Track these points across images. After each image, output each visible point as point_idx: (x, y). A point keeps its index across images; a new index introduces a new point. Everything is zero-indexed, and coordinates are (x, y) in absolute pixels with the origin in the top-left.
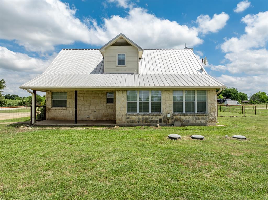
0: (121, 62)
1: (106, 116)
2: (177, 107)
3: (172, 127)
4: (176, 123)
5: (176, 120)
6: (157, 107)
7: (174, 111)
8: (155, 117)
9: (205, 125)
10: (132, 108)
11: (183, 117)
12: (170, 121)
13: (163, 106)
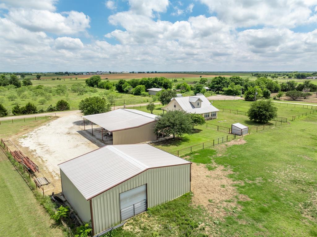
0: (198, 105)
2: (212, 115)
6: (209, 116)
10: (205, 116)
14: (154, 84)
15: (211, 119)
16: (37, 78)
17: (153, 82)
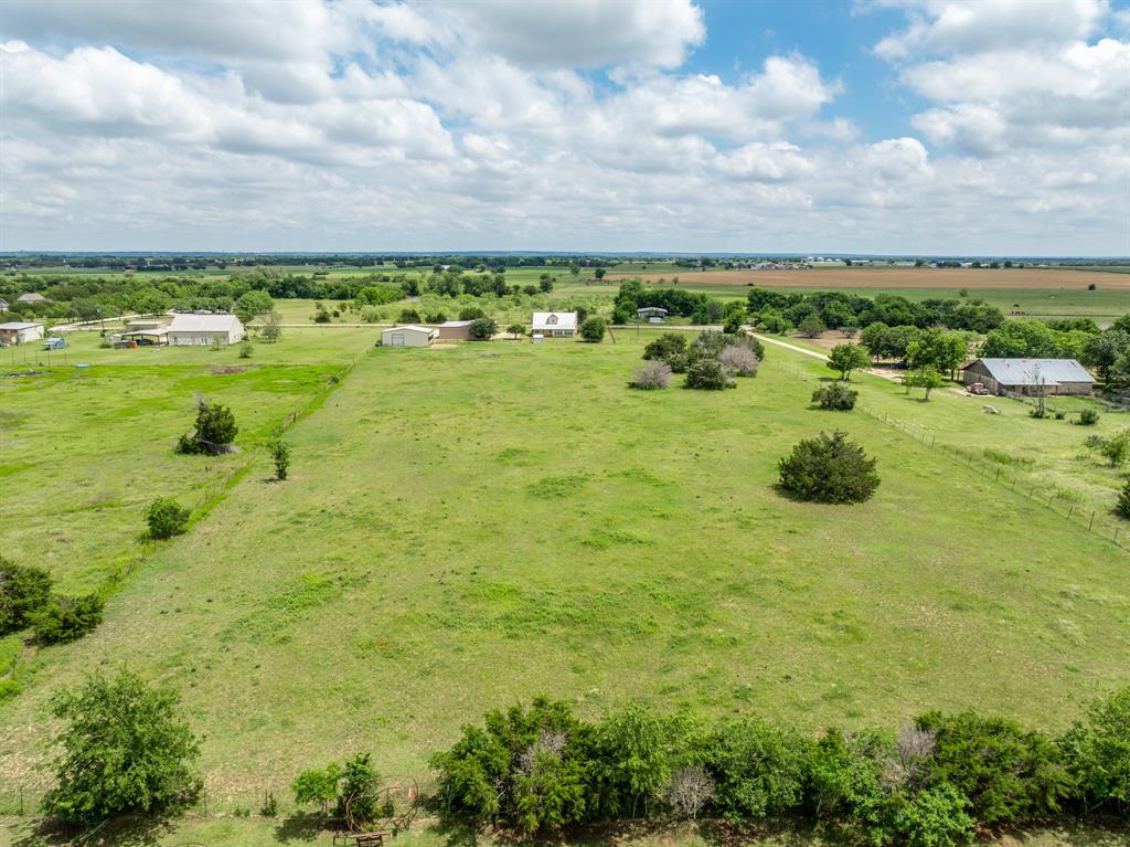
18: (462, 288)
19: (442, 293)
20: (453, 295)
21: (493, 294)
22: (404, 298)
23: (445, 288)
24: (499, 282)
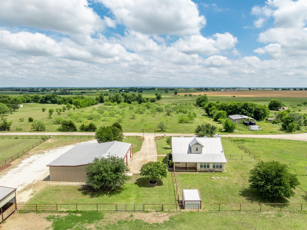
0: (197, 150)
1: (192, 166)
2: (214, 167)
3: (212, 173)
4: (213, 171)
5: (213, 170)
6: (208, 167)
7: (213, 167)
8: (207, 169)
9: (221, 172)
10: (201, 166)
11: (215, 169)
12: (212, 170)
13: (210, 166)
14: (242, 109)
15: (212, 172)
16: (175, 94)
17: (243, 107)
18: (123, 99)
19: (114, 101)
20: (119, 102)
21: (136, 102)
22: (96, 104)
23: (115, 99)
24: (140, 96)
